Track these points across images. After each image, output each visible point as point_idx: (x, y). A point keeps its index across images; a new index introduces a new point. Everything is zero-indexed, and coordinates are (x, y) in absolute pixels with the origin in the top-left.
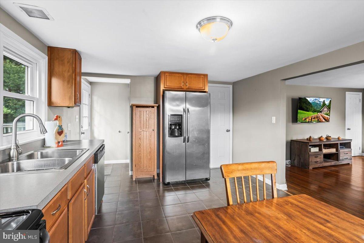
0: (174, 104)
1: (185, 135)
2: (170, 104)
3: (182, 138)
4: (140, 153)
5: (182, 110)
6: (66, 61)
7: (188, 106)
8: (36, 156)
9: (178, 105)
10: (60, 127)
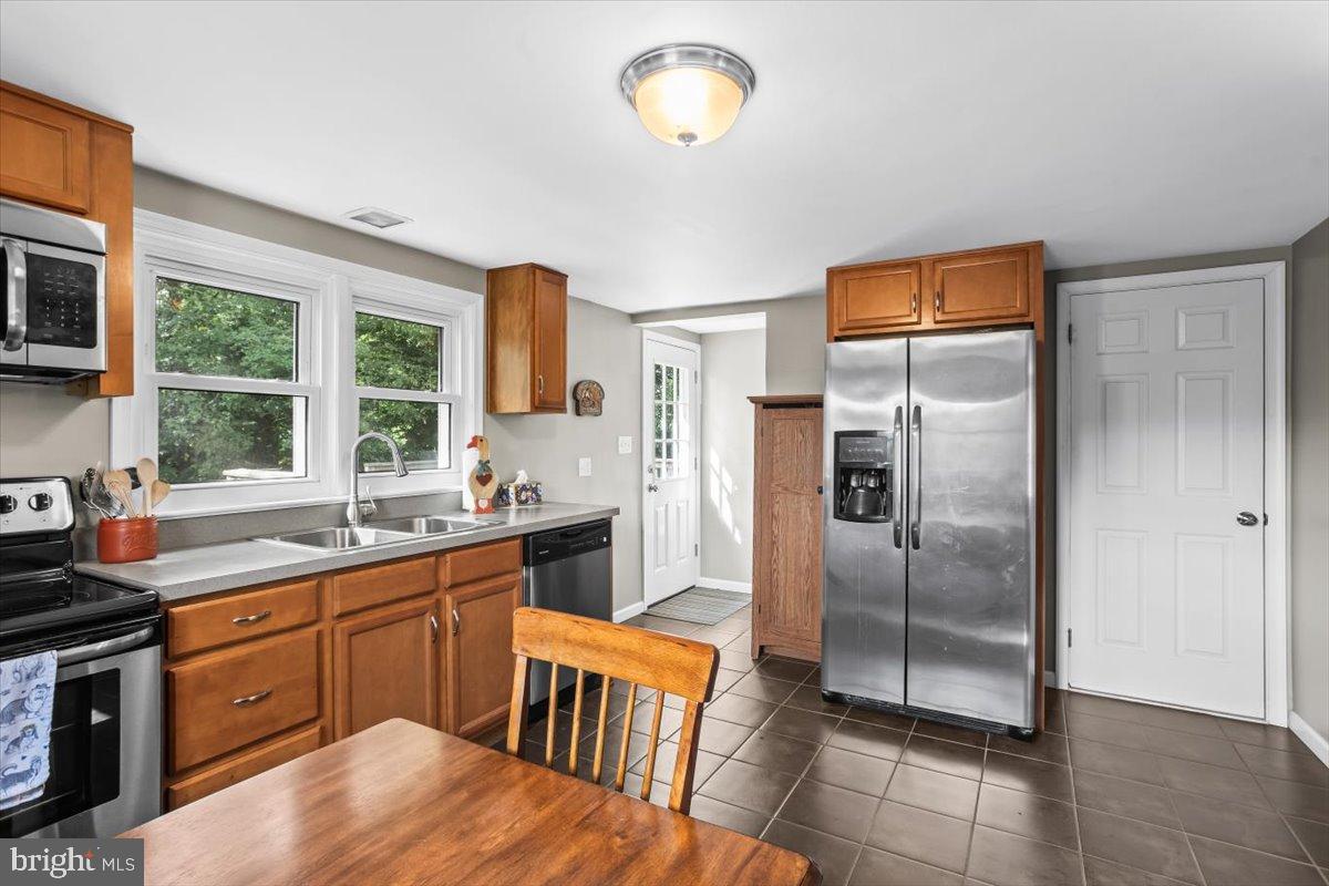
0: (859, 389)
1: (898, 518)
2: (841, 392)
3: (890, 526)
4: (775, 566)
5: (892, 414)
6: (517, 295)
7: (917, 397)
8: (416, 527)
9: (876, 396)
10: (484, 464)
